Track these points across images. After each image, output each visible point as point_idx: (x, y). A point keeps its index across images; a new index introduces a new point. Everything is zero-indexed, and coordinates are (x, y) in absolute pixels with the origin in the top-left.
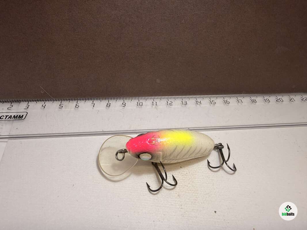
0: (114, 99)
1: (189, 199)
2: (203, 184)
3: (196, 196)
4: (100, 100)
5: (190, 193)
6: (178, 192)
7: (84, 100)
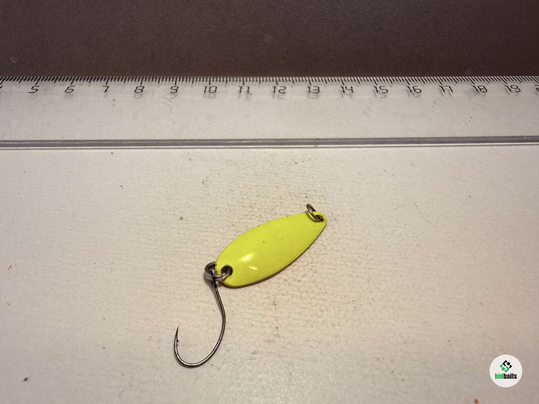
0: (154, 80)
1: (300, 313)
2: (341, 278)
3: (321, 305)
4: (124, 80)
5: (305, 299)
6: (273, 295)
7: (89, 81)
